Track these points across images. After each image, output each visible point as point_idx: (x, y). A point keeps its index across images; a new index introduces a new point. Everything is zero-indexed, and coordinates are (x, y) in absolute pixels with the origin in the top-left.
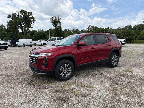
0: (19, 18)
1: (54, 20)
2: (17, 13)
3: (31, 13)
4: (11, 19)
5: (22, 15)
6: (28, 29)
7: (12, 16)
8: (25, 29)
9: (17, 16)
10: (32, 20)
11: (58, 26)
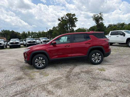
0: (65, 20)
1: (97, 17)
2: (64, 16)
3: (74, 15)
4: (60, 22)
5: (68, 17)
6: (72, 28)
7: (61, 20)
8: (69, 29)
9: (64, 19)
10: (75, 20)
11: (100, 22)
